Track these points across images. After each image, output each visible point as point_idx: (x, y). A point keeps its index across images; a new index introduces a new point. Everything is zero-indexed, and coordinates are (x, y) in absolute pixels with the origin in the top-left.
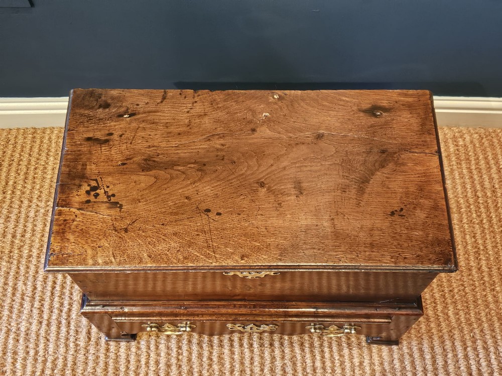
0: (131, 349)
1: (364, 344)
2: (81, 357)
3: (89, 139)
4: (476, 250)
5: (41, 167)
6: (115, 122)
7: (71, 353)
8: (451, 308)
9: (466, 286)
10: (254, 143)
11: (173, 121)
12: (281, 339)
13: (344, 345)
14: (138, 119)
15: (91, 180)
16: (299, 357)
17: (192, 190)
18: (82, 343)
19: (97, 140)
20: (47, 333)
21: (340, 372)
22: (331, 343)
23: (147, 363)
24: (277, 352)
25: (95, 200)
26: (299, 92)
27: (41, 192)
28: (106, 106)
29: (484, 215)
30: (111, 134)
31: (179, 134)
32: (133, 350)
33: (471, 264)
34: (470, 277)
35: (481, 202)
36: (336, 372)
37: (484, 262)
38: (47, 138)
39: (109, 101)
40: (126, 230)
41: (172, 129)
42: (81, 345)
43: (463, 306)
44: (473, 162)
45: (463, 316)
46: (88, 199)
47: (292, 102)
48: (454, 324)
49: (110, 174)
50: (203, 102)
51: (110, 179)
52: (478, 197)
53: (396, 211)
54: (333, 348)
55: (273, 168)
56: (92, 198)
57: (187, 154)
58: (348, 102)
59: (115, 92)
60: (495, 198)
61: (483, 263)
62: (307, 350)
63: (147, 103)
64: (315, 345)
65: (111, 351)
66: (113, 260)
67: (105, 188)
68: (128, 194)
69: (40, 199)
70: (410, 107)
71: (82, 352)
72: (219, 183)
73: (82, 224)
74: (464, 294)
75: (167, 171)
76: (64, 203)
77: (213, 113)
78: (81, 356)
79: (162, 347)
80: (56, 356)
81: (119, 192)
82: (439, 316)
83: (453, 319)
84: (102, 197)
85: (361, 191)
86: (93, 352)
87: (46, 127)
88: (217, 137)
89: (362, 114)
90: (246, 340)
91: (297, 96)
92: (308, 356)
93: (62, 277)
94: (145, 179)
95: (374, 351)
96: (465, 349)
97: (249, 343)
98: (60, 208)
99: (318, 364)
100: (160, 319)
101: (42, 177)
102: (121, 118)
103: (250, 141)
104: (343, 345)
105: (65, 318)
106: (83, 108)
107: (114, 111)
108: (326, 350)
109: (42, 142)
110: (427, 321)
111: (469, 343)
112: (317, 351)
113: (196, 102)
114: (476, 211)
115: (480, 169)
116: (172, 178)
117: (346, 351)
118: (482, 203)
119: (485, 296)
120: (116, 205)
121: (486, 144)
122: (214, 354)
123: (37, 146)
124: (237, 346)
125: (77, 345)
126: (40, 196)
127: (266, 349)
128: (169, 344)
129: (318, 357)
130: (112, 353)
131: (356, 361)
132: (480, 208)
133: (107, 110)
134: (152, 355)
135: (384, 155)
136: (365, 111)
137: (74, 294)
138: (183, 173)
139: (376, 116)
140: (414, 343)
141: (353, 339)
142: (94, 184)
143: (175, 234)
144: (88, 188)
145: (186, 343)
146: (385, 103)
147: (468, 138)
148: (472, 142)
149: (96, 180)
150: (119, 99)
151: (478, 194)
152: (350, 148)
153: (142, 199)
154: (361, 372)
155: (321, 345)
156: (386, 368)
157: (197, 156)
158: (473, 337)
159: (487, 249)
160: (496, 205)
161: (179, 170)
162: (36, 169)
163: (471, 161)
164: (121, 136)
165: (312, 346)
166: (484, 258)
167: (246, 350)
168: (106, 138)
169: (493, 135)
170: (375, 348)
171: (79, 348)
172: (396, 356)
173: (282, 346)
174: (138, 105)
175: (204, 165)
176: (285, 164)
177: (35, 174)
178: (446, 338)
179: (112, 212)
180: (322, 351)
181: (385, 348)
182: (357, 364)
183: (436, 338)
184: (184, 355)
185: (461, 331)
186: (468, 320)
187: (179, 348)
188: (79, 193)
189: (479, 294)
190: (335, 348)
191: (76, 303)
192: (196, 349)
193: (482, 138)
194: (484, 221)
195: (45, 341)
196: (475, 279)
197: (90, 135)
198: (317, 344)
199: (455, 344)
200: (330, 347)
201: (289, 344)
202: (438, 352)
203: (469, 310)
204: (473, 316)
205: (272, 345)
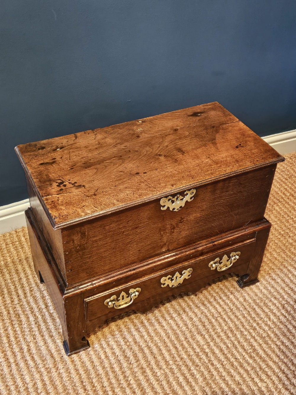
0: (90, 353)
1: (239, 289)
2: (55, 374)
3: (42, 164)
6: (53, 153)
7: (45, 375)
8: (274, 253)
9: (274, 240)
10: (142, 141)
11: (89, 145)
12: (188, 306)
13: (229, 294)
14: (67, 149)
15: (57, 180)
16: (206, 311)
17: (122, 168)
19: (47, 163)
20: (19, 370)
21: (235, 309)
23: (107, 357)
24: (190, 314)
25: (65, 188)
26: (152, 117)
28: (43, 148)
30: (55, 159)
31: (96, 148)
32: (92, 353)
36: (233, 310)
39: (43, 146)
40: (95, 195)
41: (90, 148)
42: (50, 367)
43: (280, 250)
45: (283, 255)
46: (60, 188)
47: (151, 121)
48: (281, 260)
49: (66, 175)
50: (101, 133)
51: (68, 177)
53: (238, 146)
55: (161, 147)
56: (63, 188)
57: (107, 155)
58: (180, 114)
59: (45, 141)
62: (208, 305)
63: (67, 141)
64: (211, 301)
65: (75, 360)
66: (97, 209)
67: (68, 181)
68: (84, 180)
70: (213, 109)
71: (54, 370)
72: (135, 161)
73: (64, 200)
75: (101, 164)
76: (46, 194)
77: (110, 136)
79: (112, 343)
80: (34, 382)
81: (78, 180)
82: (271, 259)
83: (279, 258)
84: (69, 185)
85: (215, 144)
86: (63, 367)
88: (119, 144)
89: (191, 117)
90: (166, 316)
91: (151, 119)
92: (211, 308)
94: (90, 172)
95: (247, 290)
97: (170, 316)
98: (45, 197)
99: (220, 309)
100: (118, 288)
102: (56, 151)
103: (139, 141)
105: (28, 355)
106: (28, 152)
107: (49, 149)
108: (220, 301)
110: (266, 264)
112: (214, 303)
113: (96, 134)
116: (106, 167)
117: (231, 296)
119: (288, 241)
120: (80, 186)
122: (150, 332)
124: (162, 321)
125: (47, 368)
127: (182, 315)
129: (217, 306)
130: (77, 362)
131: (241, 299)
133: (45, 150)
134: (107, 350)
135: (215, 128)
136: (191, 115)
137: (27, 338)
138: (111, 163)
139: (199, 116)
140: (267, 277)
141: (231, 289)
142: (59, 181)
143: (126, 188)
144: (57, 184)
146: (199, 111)
149: (60, 179)
150: (48, 144)
152: (195, 130)
153: (95, 179)
154: (248, 304)
155: (215, 300)
156: (260, 296)
157: (114, 154)
161: (108, 162)
164: (61, 158)
165: (210, 302)
167: (170, 321)
168: (52, 161)
170: (247, 288)
171: (49, 369)
172: (261, 288)
173: (192, 309)
174: (62, 143)
175: (121, 156)
176: (166, 144)
178: (282, 268)
179: (80, 190)
180: (218, 302)
181: (253, 287)
182: (242, 301)
183: (277, 270)
184: (130, 341)
185: (287, 261)
186: (287, 256)
187: (124, 338)
188: (53, 188)
189: (283, 241)
190: (224, 298)
191: (31, 343)
192: (136, 334)
195: (20, 376)
196: (277, 235)
197: (42, 162)
198: (212, 300)
199: (289, 269)
200: (221, 298)
201: (195, 307)
202: (283, 276)
203: (284, 251)
204: (288, 252)
205: (184, 311)
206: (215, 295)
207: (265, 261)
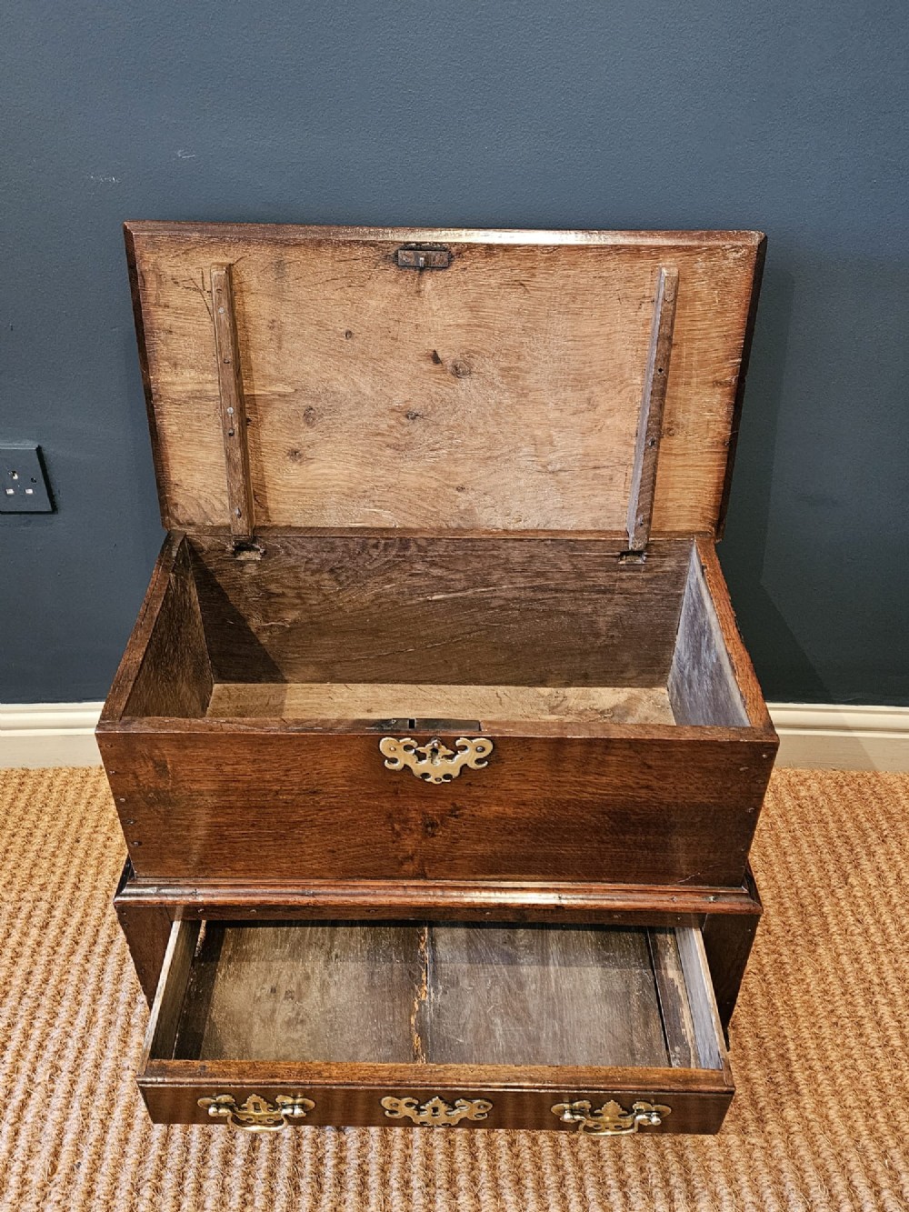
0: (142, 1192)
4: (867, 985)
5: (25, 832)
7: (9, 1199)
8: (832, 1102)
9: (856, 1056)
12: (472, 1169)
13: (613, 1182)
18: (36, 1178)
22: (581, 1179)
24: (464, 1199)
27: (14, 876)
29: (869, 920)
33: (859, 1014)
34: (864, 1039)
35: (859, 894)
37: (885, 1007)
38: (45, 784)
42: (34, 1183)
43: (858, 1100)
44: (832, 825)
45: (861, 1121)
48: (844, 1139)
52: (852, 886)
54: (588, 1192)
60: (885, 889)
61: (885, 1010)
62: (530, 1194)
64: (548, 1182)
65: (97, 1194)
69: (9, 887)
71: (34, 1197)
74: (856, 1074)
78: (29, 1205)
79: (211, 1186)
82: (810, 1121)
83: (840, 1127)
86: (58, 1198)
87: (46, 767)
90: (395, 1171)
93: (22, 1036)
96: (877, 1194)
97: (403, 1177)
101: (21, 849)
104: (608, 1183)
105: (12, 1121)
108: (573, 1195)
109: (34, 792)
110: (787, 1131)
111: (884, 1182)
112: (551, 1198)
114: (852, 911)
115: (848, 837)
117: (616, 1196)
118: (862, 897)
119: (901, 1078)
121: (850, 795)
122: (322, 1204)
123: (23, 797)
124: (374, 1185)
125: (24, 1182)
126: (10, 883)
127: (438, 1191)
128: (228, 1179)
130: (97, 1200)
132: (859, 906)
134: (187, 1204)
137: (39, 1070)
140: (764, 1180)
145: (264, 1176)
147: (815, 786)
148: (823, 793)
151: (850, 880)
155: (561, 1184)
158: (891, 1168)
159: (887, 984)
160: (889, 903)
162: (13, 836)
163: (827, 823)
165: (540, 1184)
166: (884, 1001)
167: (395, 1193)
169: (861, 781)
171: (26, 1188)
173: (475, 1185)
177: (11, 843)
178: (831, 1169)
180: (564, 1197)
183: (810, 1169)
184: (257, 1204)
185: (863, 1152)
186: (872, 1130)
187: (248, 1189)
189: (886, 1073)
190: (591, 1191)
191: (39, 1088)
192: (285, 1190)
193: (842, 787)
194: (872, 930)
196: (872, 1044)
198: (551, 1181)
199: (855, 1183)
200: (581, 1187)
201: (489, 1182)
202: (818, 1201)
203: (873, 1109)
204: (882, 1120)
205: (452, 1182)
206: (569, 1167)
207: (789, 1118)
